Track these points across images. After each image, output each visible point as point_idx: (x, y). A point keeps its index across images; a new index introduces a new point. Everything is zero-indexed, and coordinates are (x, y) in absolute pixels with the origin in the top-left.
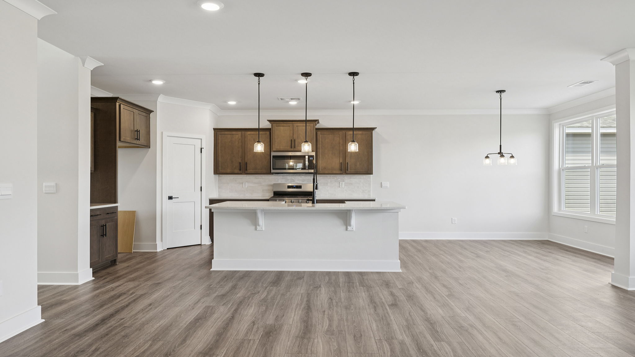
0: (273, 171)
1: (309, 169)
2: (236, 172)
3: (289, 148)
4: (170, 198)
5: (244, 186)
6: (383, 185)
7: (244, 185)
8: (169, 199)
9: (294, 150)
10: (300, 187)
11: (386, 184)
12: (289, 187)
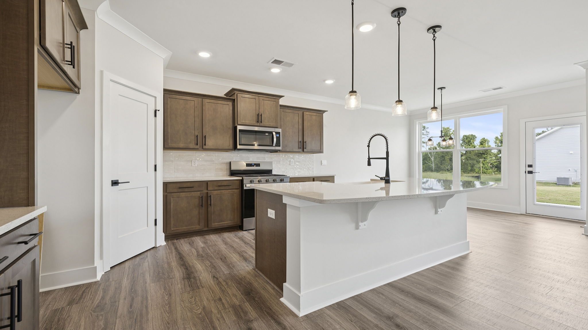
0: (239, 147)
1: (276, 146)
2: (192, 147)
3: (254, 123)
4: (115, 183)
5: (193, 165)
6: (323, 163)
7: (193, 163)
8: (112, 186)
9: (260, 125)
10: (258, 165)
11: (325, 162)
12: (248, 165)
